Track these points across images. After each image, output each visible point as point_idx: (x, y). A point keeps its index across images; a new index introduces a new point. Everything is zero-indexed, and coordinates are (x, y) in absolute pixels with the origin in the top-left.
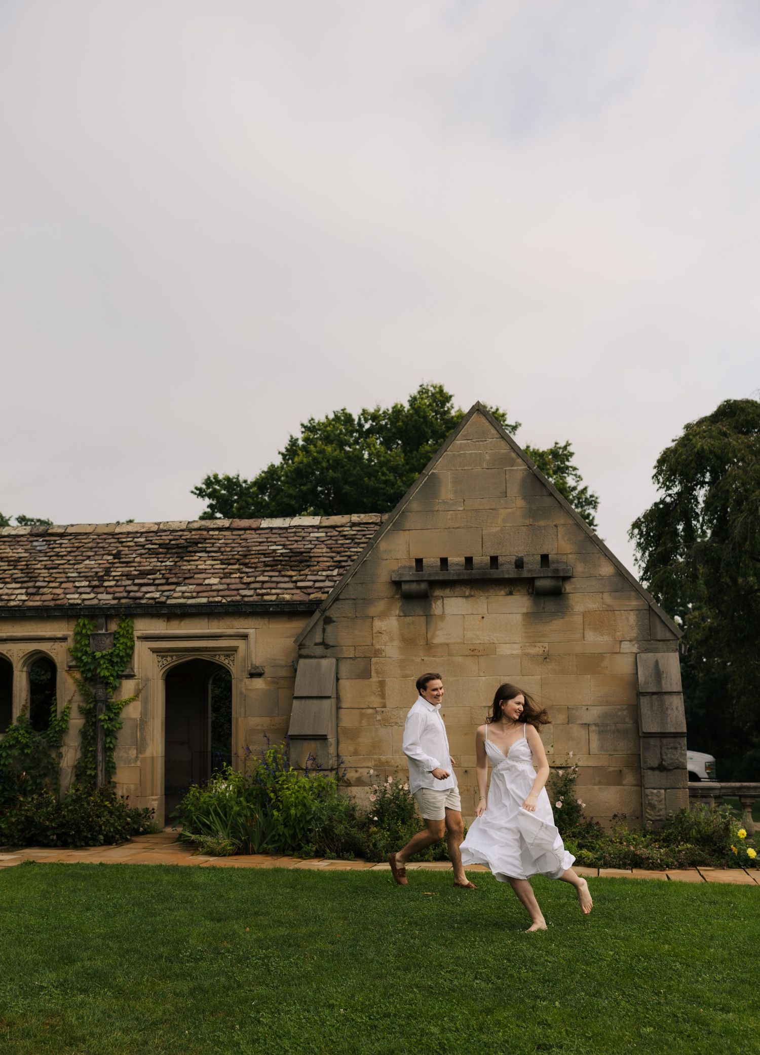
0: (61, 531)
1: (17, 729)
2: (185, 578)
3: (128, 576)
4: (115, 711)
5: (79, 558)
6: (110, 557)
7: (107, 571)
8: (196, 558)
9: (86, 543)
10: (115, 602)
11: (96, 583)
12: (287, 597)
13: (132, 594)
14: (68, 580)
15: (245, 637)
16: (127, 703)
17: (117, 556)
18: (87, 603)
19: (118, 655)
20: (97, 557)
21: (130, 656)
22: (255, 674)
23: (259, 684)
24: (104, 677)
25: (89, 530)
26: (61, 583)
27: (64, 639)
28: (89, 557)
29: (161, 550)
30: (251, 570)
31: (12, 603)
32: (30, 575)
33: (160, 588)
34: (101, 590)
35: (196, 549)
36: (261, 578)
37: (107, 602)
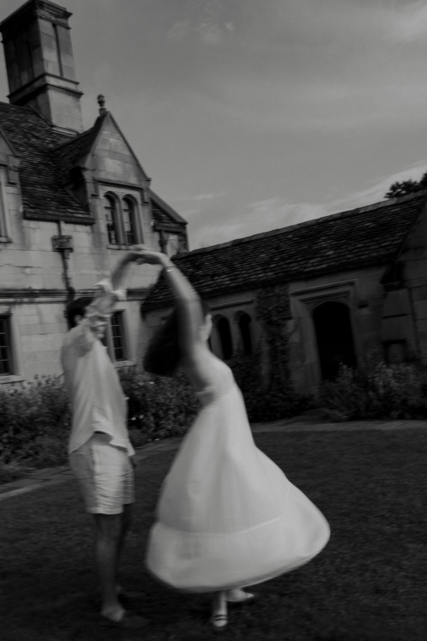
0: (247, 240)
1: (236, 356)
2: (315, 254)
3: (283, 259)
4: (284, 339)
5: (258, 254)
6: (273, 250)
7: (272, 258)
8: (320, 241)
9: (261, 244)
10: (274, 276)
11: (265, 267)
12: (374, 254)
13: (285, 270)
14: (252, 268)
15: (352, 284)
16: (291, 334)
17: (277, 249)
18: (261, 279)
19: (282, 307)
20: (267, 252)
21: (288, 306)
22: (362, 305)
23: (365, 311)
24: (276, 321)
25: (262, 236)
26: (248, 270)
27: (251, 302)
28: (262, 253)
29: (301, 240)
30: (352, 242)
31: (223, 287)
32: (232, 269)
33: (301, 263)
34: (268, 270)
35: (319, 235)
36: (359, 246)
37: (272, 277)
